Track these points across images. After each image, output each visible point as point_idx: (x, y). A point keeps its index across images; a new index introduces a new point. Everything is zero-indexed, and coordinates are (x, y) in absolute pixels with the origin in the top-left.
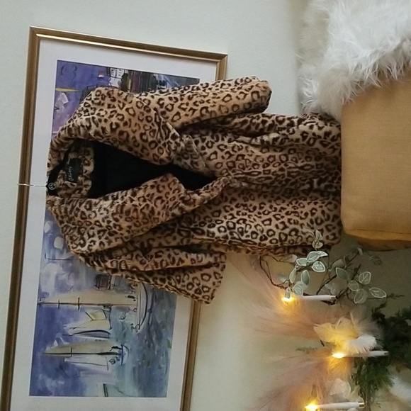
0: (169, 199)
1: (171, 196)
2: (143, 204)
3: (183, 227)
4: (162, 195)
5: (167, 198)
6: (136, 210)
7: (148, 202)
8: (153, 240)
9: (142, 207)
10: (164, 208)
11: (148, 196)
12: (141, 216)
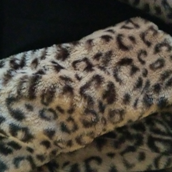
0: (147, 66)
1: (151, 58)
2: (87, 77)
3: (158, 131)
4: (132, 55)
5: (143, 62)
6: (68, 90)
7: (98, 71)
8: (99, 160)
9: (83, 83)
10: (139, 84)
11: (97, 56)
12: (81, 105)
